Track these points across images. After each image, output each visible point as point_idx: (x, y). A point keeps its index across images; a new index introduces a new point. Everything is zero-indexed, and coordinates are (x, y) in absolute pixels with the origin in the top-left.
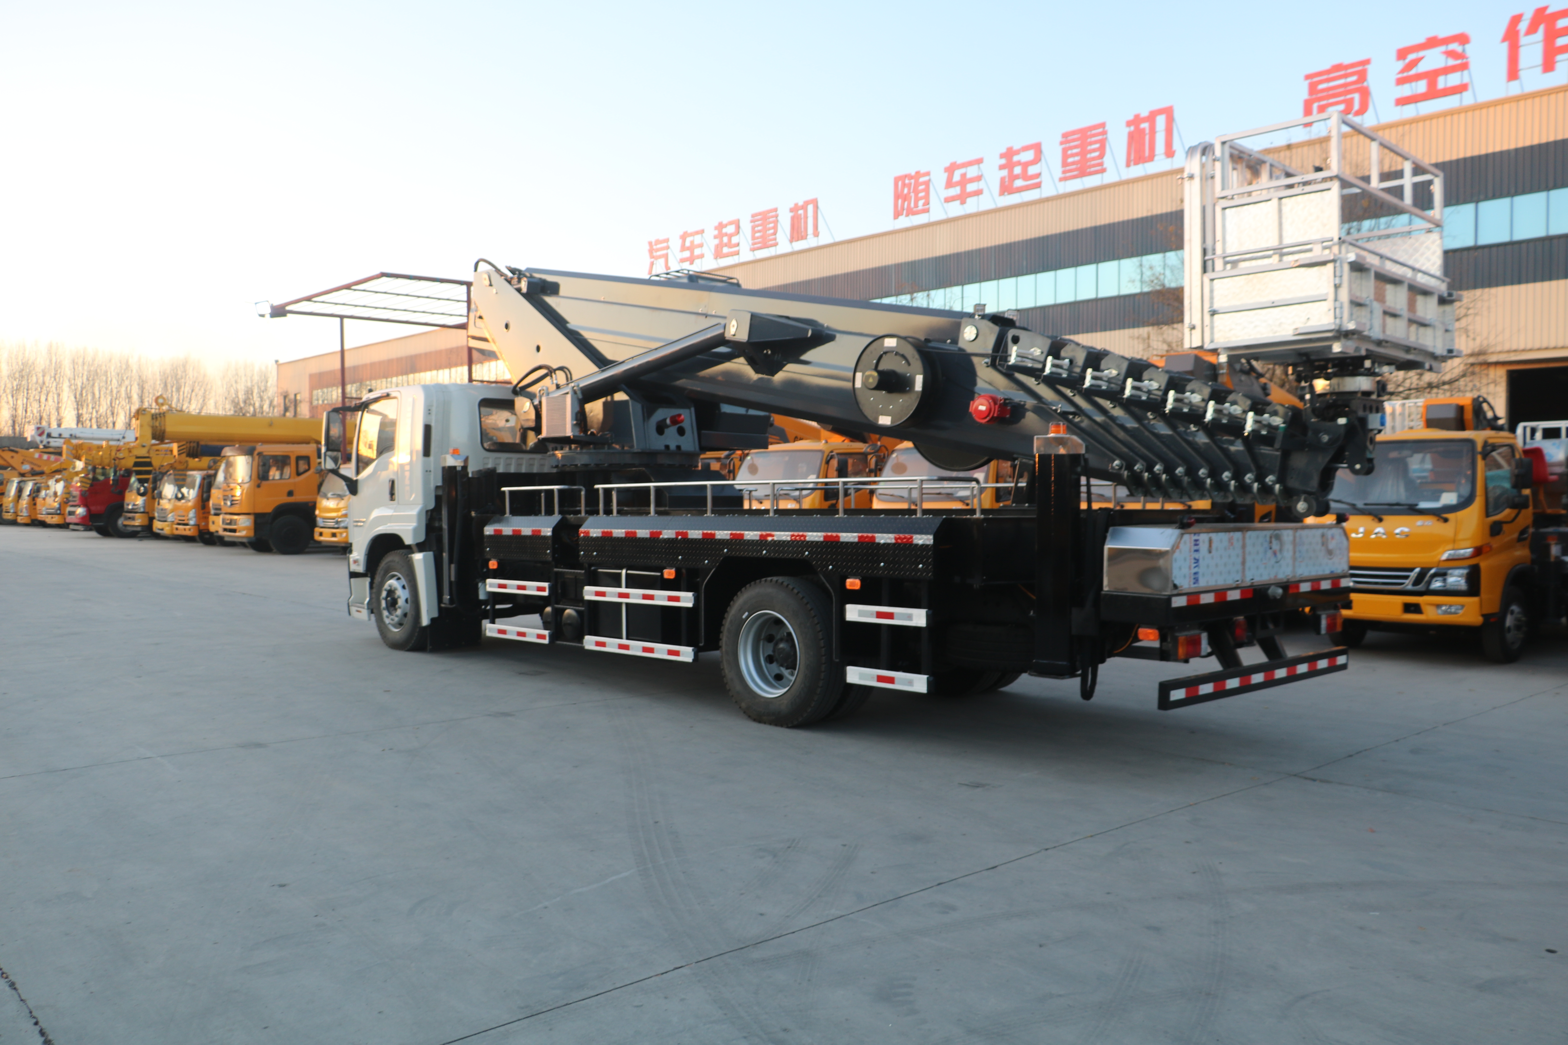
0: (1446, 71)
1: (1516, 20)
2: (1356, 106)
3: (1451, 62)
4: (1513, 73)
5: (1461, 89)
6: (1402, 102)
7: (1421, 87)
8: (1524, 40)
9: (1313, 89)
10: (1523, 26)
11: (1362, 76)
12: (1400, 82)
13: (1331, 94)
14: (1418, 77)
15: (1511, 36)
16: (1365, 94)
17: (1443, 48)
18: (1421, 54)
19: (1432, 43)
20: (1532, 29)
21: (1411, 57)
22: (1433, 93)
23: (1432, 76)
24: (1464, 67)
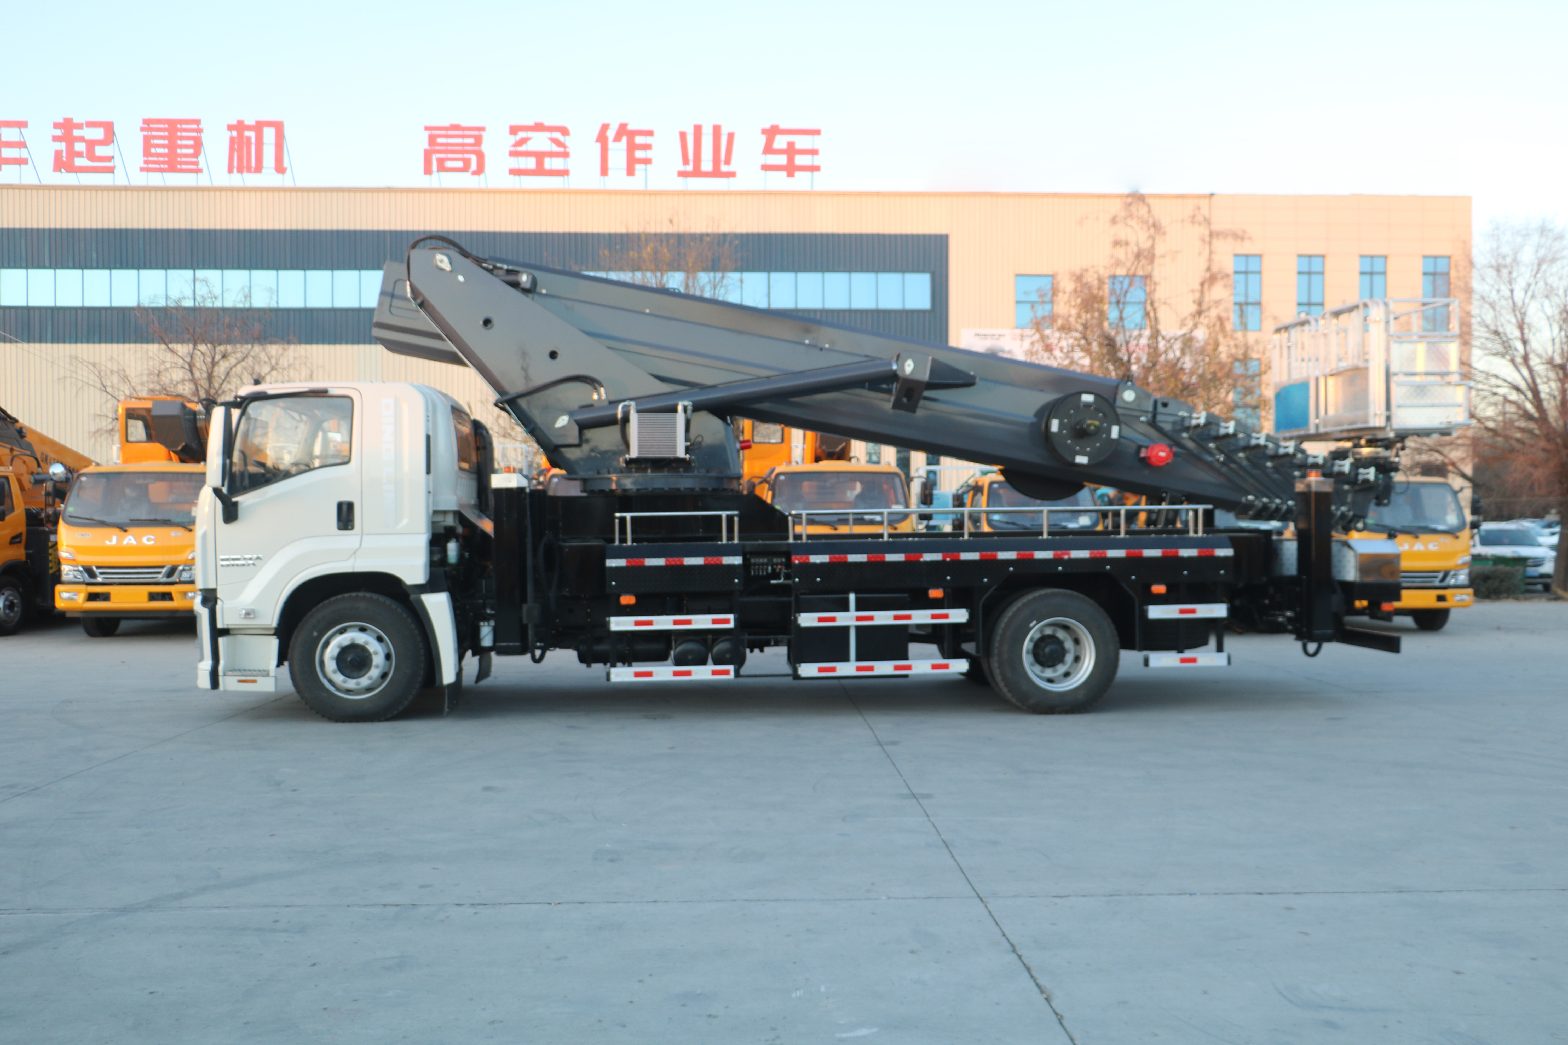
0: (552, 154)
1: (605, 127)
2: (474, 166)
3: (555, 148)
4: (604, 171)
5: (564, 173)
6: (514, 172)
7: (530, 163)
8: (611, 145)
9: (432, 140)
10: (611, 134)
11: (478, 140)
12: (513, 154)
13: (449, 149)
14: (528, 154)
15: (602, 138)
16: (481, 156)
17: (548, 134)
18: (530, 134)
19: (539, 127)
20: (617, 138)
21: (522, 135)
22: (540, 171)
23: (540, 156)
24: (566, 155)
